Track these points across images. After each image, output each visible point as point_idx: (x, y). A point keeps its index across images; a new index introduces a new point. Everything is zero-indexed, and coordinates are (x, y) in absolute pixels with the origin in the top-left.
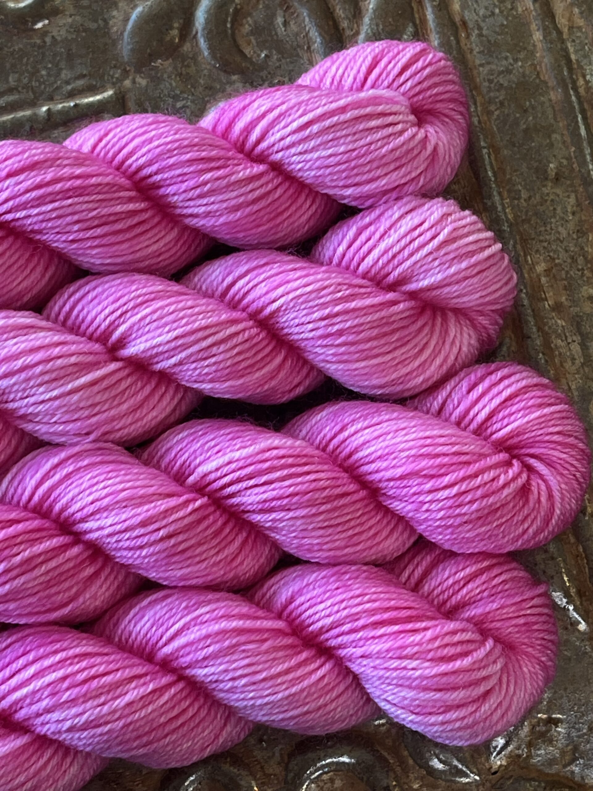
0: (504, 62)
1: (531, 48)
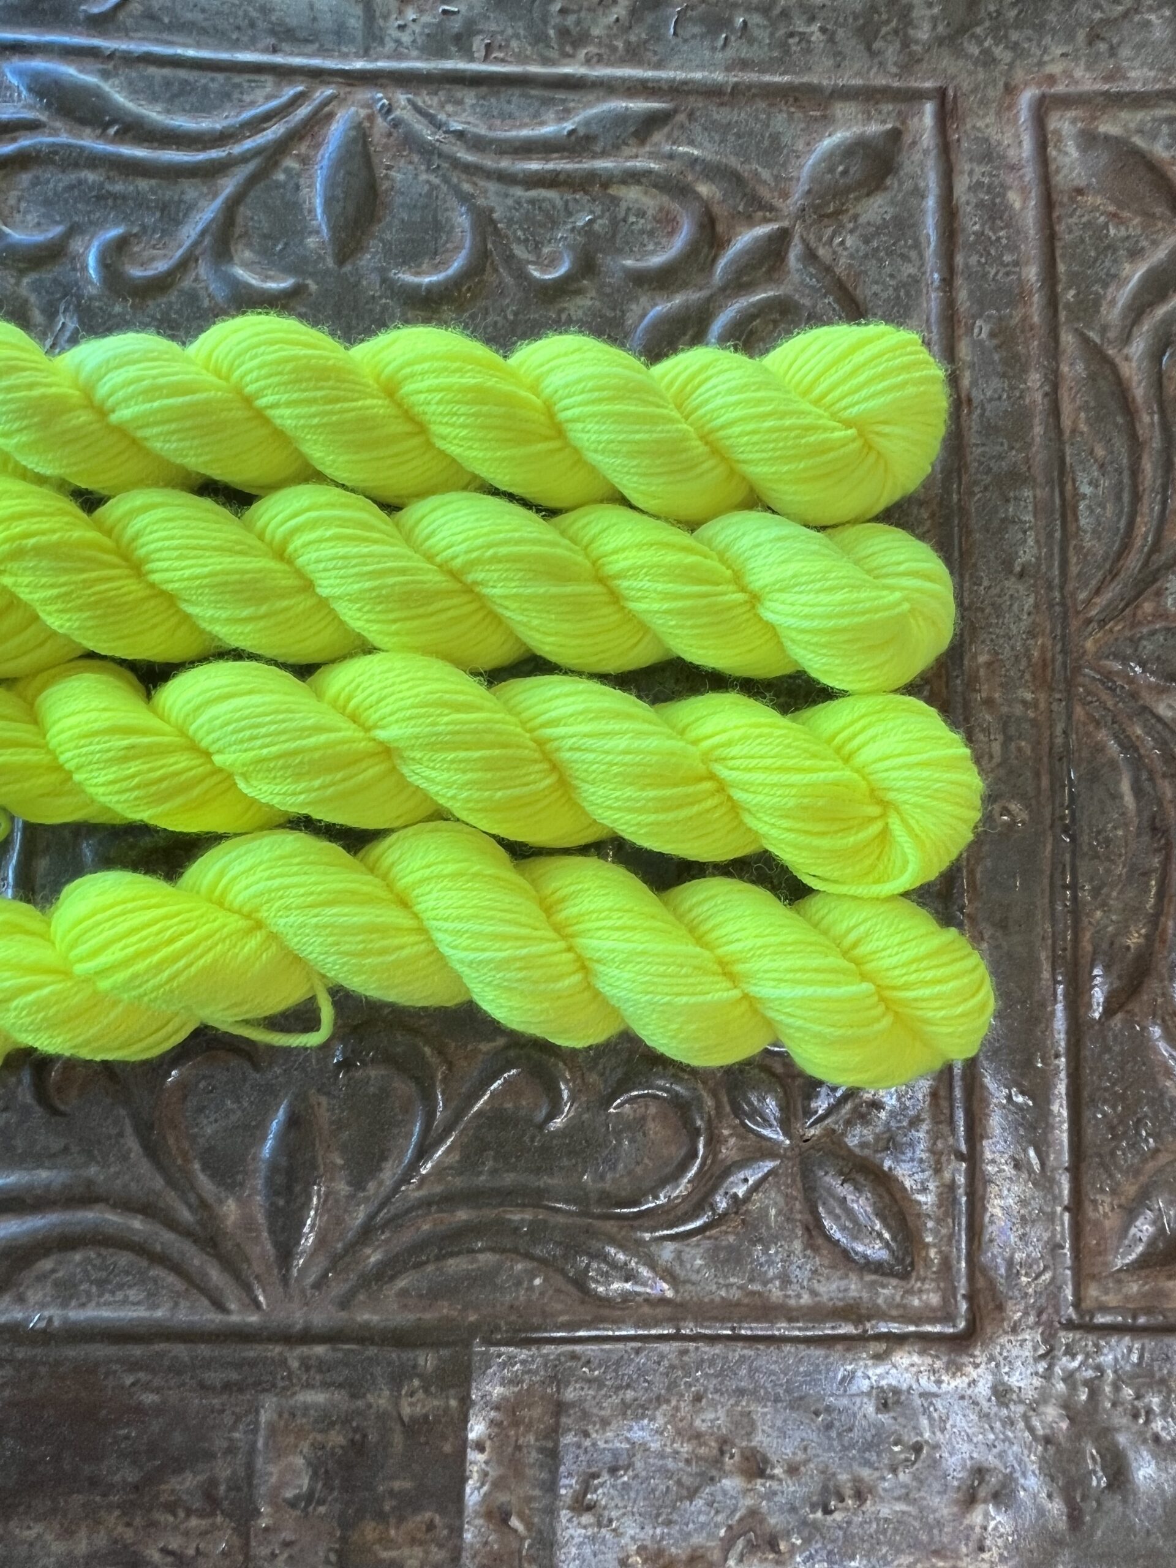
0: (998, 448)
1: (1028, 440)
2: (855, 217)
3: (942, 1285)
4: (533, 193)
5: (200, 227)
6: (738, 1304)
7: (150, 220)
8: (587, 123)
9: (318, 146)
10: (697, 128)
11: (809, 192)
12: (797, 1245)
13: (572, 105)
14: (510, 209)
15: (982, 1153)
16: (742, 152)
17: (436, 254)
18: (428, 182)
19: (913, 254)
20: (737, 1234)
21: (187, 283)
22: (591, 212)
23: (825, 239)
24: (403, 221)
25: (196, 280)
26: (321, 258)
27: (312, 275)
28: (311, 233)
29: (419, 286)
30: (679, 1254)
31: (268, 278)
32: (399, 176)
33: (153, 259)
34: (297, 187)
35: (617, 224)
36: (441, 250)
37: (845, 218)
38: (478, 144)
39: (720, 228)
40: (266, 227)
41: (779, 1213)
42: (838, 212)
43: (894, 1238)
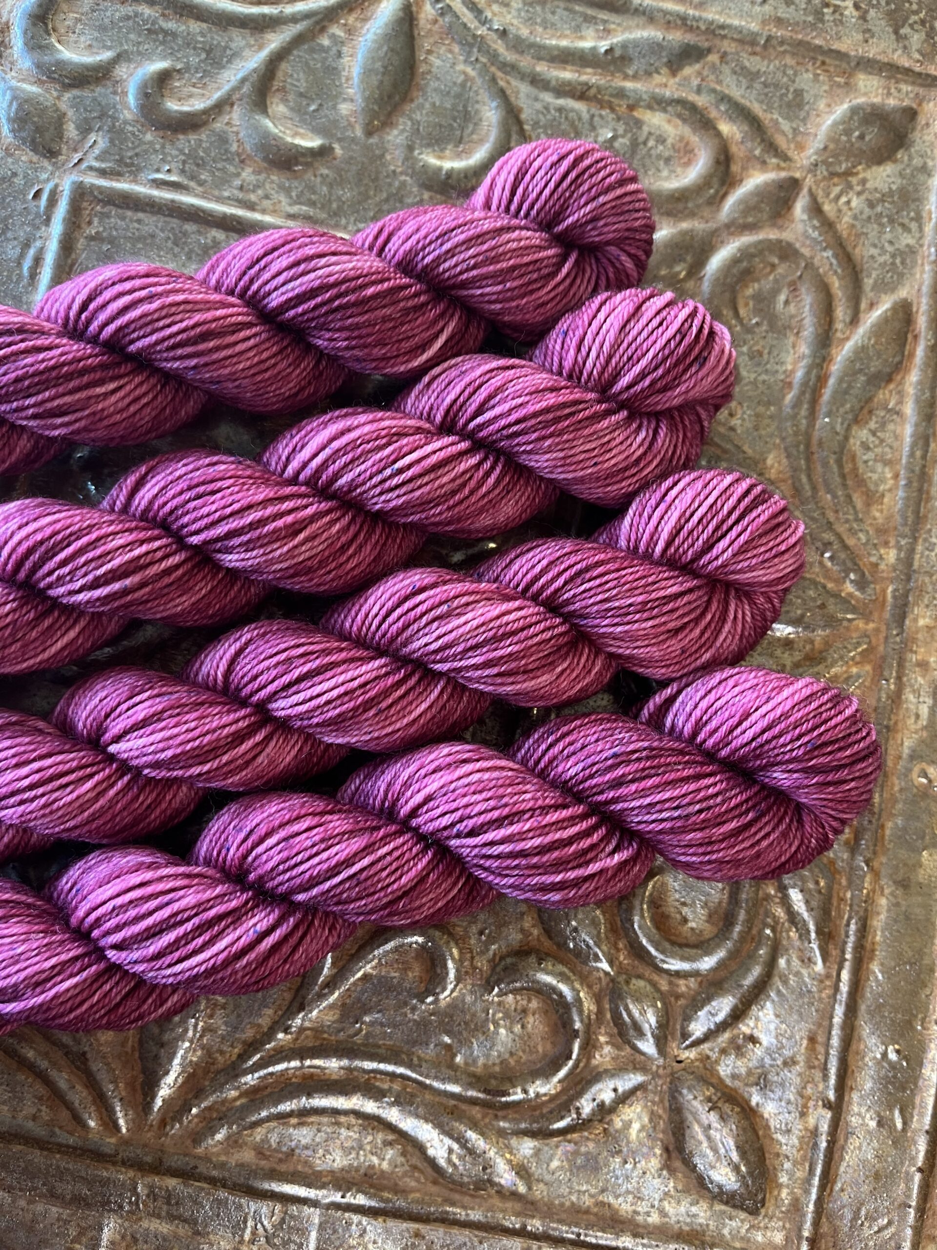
2: (864, 182)
3: (788, 1226)
4: (561, 102)
5: (240, 75)
6: (587, 1212)
7: (194, 60)
8: (624, 45)
9: (365, 20)
10: (726, 69)
11: (826, 148)
12: (654, 1163)
13: (613, 26)
14: (538, 112)
15: (850, 1103)
16: (766, 100)
17: (460, 141)
18: (464, 73)
19: (914, 226)
20: (598, 1142)
21: (218, 125)
22: (615, 130)
23: (832, 196)
24: (434, 104)
25: (228, 124)
26: (351, 125)
27: (339, 140)
28: (345, 100)
29: (440, 169)
30: (537, 1152)
31: (296, 134)
32: (437, 62)
33: (191, 96)
34: (339, 54)
35: (637, 145)
36: (466, 139)
37: (854, 180)
38: (518, 45)
39: (735, 168)
40: (303, 86)
41: (643, 1128)
42: (848, 173)
43: (750, 1173)
